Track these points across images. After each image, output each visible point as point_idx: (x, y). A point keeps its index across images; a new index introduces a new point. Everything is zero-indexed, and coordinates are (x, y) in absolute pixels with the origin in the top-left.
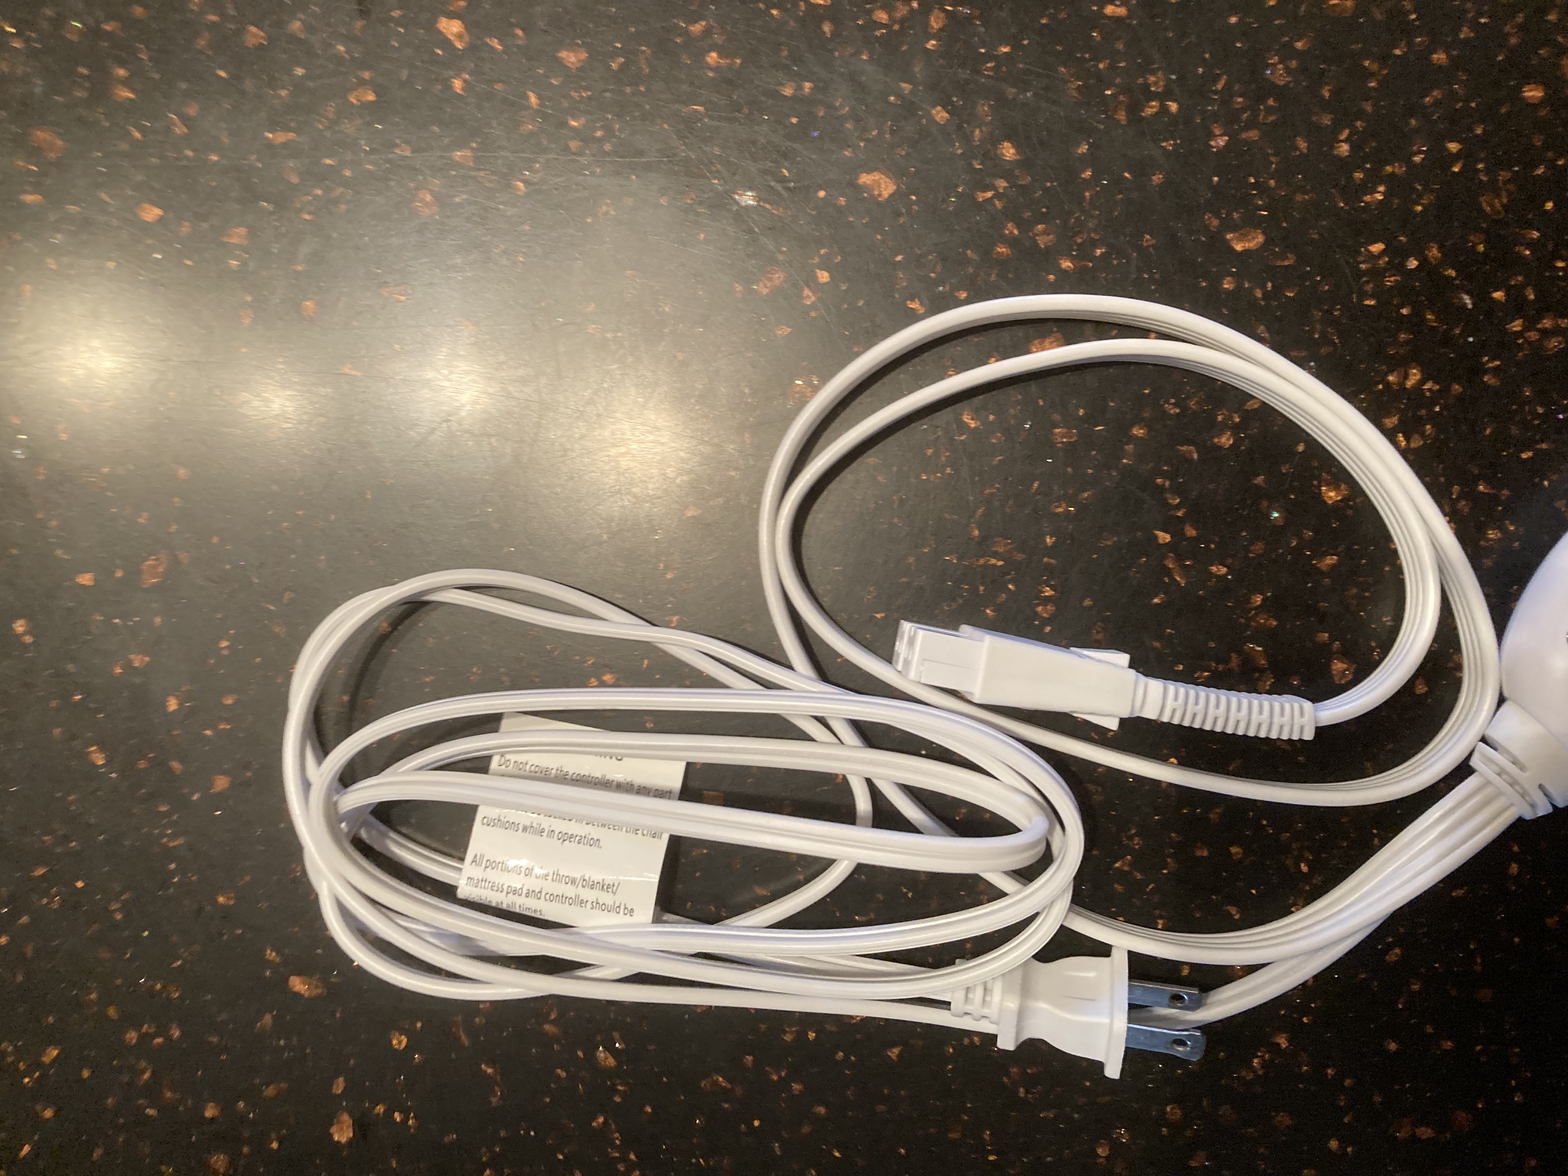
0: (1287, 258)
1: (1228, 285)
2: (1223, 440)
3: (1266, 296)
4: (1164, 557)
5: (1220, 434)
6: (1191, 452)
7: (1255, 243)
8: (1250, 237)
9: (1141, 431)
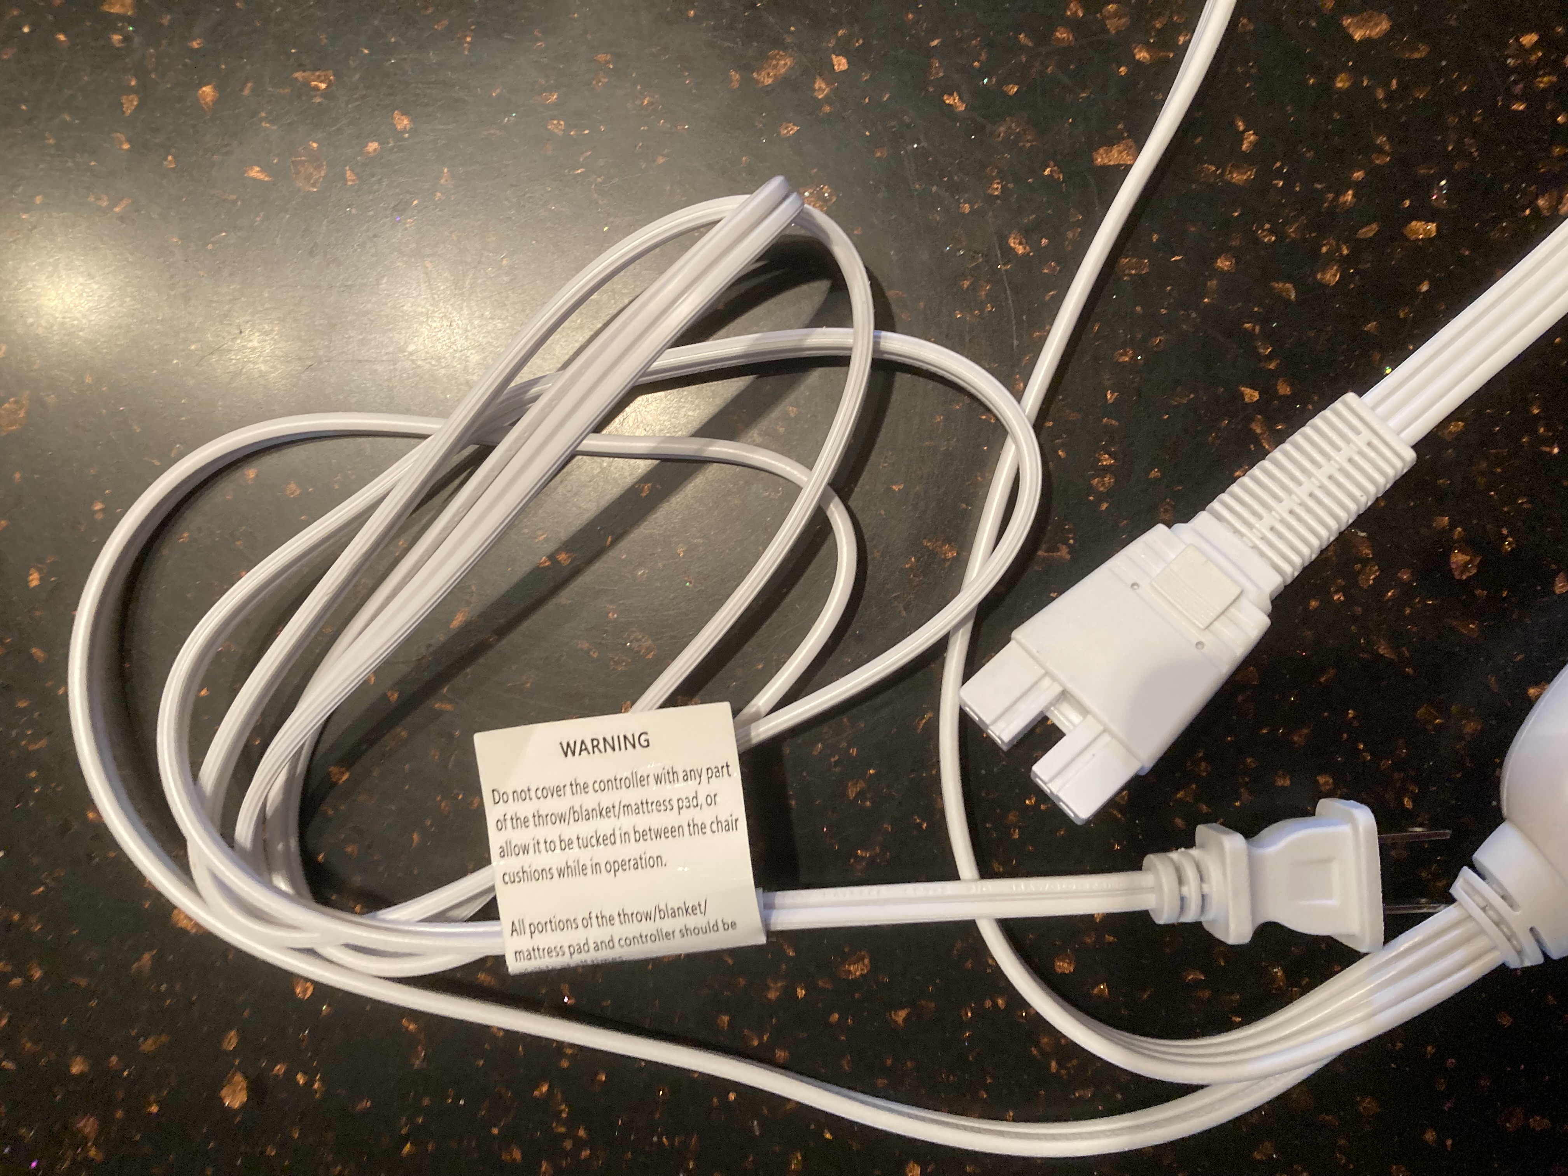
0: (1417, 50)
1: (1341, 83)
2: (1328, 276)
3: (1390, 97)
4: (1252, 420)
5: (1324, 269)
6: (1288, 290)
7: (1377, 30)
8: (1372, 23)
9: (1228, 263)
